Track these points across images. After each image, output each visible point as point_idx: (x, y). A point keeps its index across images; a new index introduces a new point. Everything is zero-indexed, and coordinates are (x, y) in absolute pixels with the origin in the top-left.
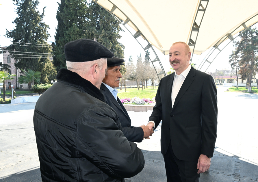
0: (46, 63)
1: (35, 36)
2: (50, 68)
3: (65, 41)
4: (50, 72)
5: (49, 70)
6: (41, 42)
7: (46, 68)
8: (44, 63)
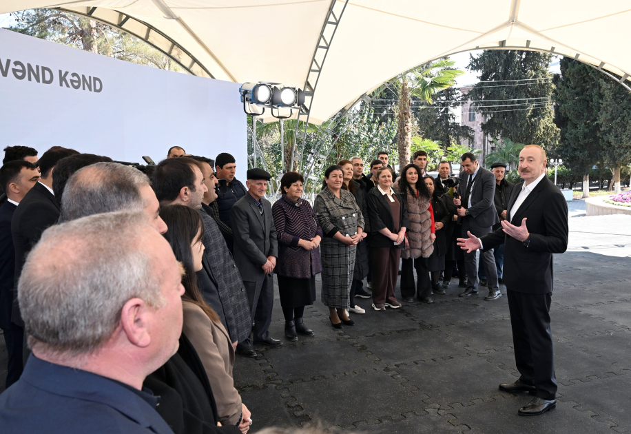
0: (543, 118)
1: (525, 59)
2: (552, 128)
3: (580, 71)
4: (551, 139)
5: (548, 134)
6: (534, 73)
7: (542, 130)
8: (539, 119)
